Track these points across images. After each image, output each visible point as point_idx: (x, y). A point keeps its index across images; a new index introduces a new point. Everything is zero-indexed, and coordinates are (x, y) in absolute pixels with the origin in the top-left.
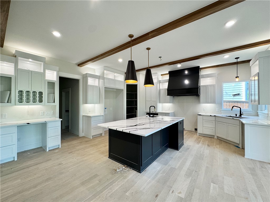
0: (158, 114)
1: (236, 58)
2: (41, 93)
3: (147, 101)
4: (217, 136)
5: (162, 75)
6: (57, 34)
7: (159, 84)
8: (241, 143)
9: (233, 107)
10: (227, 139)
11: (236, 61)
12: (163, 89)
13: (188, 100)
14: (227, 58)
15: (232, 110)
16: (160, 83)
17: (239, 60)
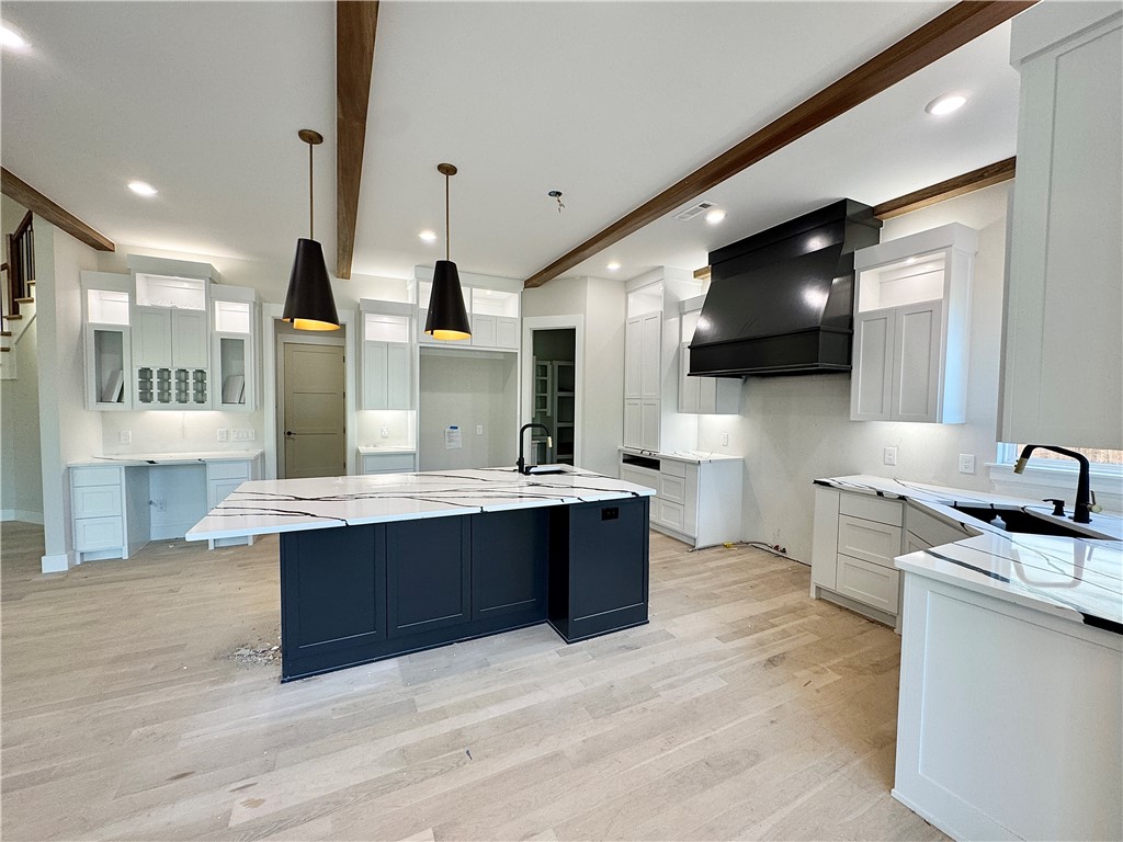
0: (659, 463)
2: (200, 375)
3: (631, 401)
5: (697, 274)
6: (141, 189)
7: (677, 319)
9: (1027, 453)
15: (1019, 469)
16: (681, 315)
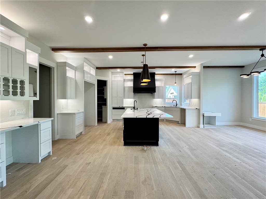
0: (124, 108)
1: (175, 72)
2: (22, 82)
3: (114, 97)
4: (166, 120)
5: (125, 74)
8: (180, 121)
10: (172, 120)
11: (175, 73)
12: (127, 87)
13: (145, 97)
14: (173, 71)
17: (176, 73)
